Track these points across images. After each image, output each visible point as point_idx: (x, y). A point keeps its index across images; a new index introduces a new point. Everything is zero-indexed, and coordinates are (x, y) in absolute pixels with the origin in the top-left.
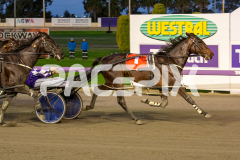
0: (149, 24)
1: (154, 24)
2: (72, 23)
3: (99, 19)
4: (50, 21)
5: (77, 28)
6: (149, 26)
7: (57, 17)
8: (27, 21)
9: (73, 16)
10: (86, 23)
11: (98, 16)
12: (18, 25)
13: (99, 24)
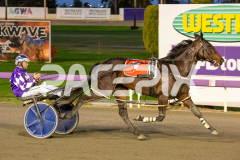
0: (185, 17)
1: (191, 17)
2: (83, 15)
3: (122, 10)
4: (54, 12)
5: (91, 22)
6: (185, 20)
7: (65, 6)
8: (23, 11)
9: (86, 6)
10: (103, 15)
11: (119, 6)
12: (10, 16)
13: (121, 16)
